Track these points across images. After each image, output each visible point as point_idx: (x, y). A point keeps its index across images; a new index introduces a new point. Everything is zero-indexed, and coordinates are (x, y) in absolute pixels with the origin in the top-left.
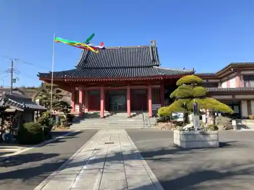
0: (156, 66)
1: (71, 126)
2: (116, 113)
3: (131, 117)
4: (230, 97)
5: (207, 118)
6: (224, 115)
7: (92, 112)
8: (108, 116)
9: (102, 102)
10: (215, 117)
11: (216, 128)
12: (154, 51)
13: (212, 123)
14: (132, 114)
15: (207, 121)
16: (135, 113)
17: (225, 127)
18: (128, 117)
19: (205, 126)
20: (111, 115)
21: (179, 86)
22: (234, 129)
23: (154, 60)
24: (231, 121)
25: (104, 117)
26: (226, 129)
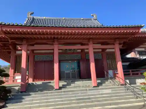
7: (39, 83)
20: (69, 84)
25: (60, 88)
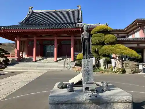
0: (80, 22)
1: (6, 69)
2: (46, 58)
3: (57, 61)
4: (135, 45)
5: (115, 63)
6: (131, 59)
8: (40, 60)
9: (34, 49)
10: (123, 61)
11: (124, 72)
12: (80, 13)
13: (120, 67)
14: (58, 59)
15: (115, 65)
16: (61, 58)
17: (132, 70)
18: (55, 61)
19: (114, 69)
20: (43, 59)
21: (93, 34)
22: (141, 73)
23: (78, 19)
24: (138, 65)
25: (36, 61)
26: (133, 73)
